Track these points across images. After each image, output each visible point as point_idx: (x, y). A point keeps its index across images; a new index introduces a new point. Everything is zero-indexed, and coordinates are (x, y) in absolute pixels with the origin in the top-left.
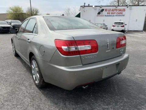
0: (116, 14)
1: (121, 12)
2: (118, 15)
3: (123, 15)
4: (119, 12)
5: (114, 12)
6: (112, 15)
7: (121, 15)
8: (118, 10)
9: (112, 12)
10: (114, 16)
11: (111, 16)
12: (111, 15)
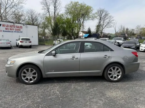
0: (14, 30)
1: (19, 29)
2: (17, 31)
3: (22, 32)
4: (17, 29)
5: (13, 28)
6: (11, 31)
7: (19, 31)
8: (16, 27)
9: (10, 28)
10: (13, 32)
11: (9, 32)
12: (9, 30)
